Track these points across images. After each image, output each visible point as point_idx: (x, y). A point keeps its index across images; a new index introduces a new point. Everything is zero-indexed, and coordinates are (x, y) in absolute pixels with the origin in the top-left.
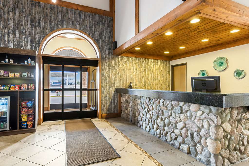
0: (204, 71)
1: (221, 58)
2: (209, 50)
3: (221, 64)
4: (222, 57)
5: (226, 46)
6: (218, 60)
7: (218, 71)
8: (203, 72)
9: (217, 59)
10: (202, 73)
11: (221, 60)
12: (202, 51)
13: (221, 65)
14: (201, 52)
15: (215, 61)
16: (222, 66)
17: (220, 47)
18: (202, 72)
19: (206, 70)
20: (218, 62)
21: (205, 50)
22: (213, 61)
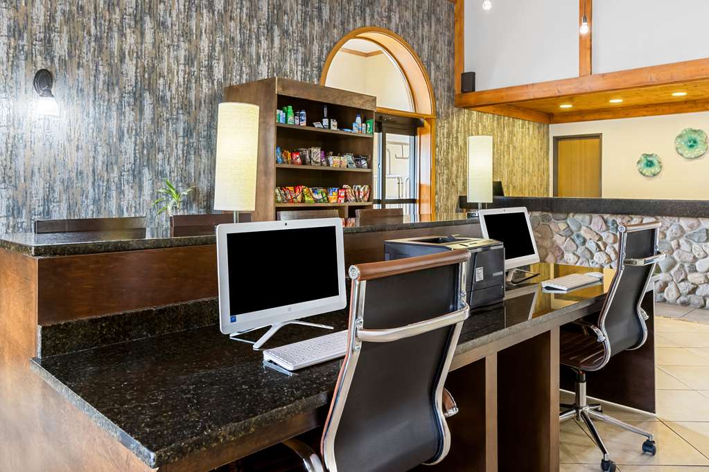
0: (651, 155)
1: (695, 131)
2: (663, 110)
3: (693, 144)
4: (697, 129)
5: (703, 106)
6: (687, 134)
7: (688, 158)
8: (650, 159)
9: (684, 132)
10: (645, 161)
11: (693, 136)
12: (647, 111)
13: (691, 146)
14: (645, 113)
15: (680, 136)
16: (695, 147)
17: (692, 107)
18: (645, 157)
19: (656, 155)
20: (686, 139)
21: (654, 109)
22: (675, 137)
